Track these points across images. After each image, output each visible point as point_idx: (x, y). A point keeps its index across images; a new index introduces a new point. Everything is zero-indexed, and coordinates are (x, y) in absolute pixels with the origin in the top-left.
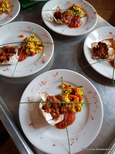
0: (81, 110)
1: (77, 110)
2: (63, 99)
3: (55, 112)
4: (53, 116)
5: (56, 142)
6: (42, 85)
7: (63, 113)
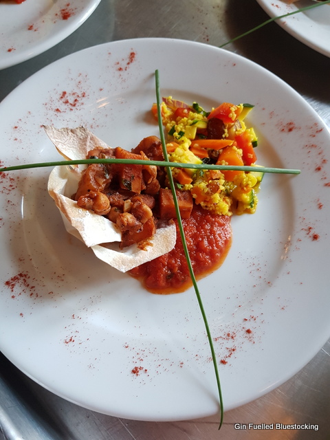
0: (253, 202)
1: (237, 206)
2: (168, 156)
3: (130, 211)
4: (123, 225)
5: (146, 353)
6: (63, 107)
7: (172, 220)
